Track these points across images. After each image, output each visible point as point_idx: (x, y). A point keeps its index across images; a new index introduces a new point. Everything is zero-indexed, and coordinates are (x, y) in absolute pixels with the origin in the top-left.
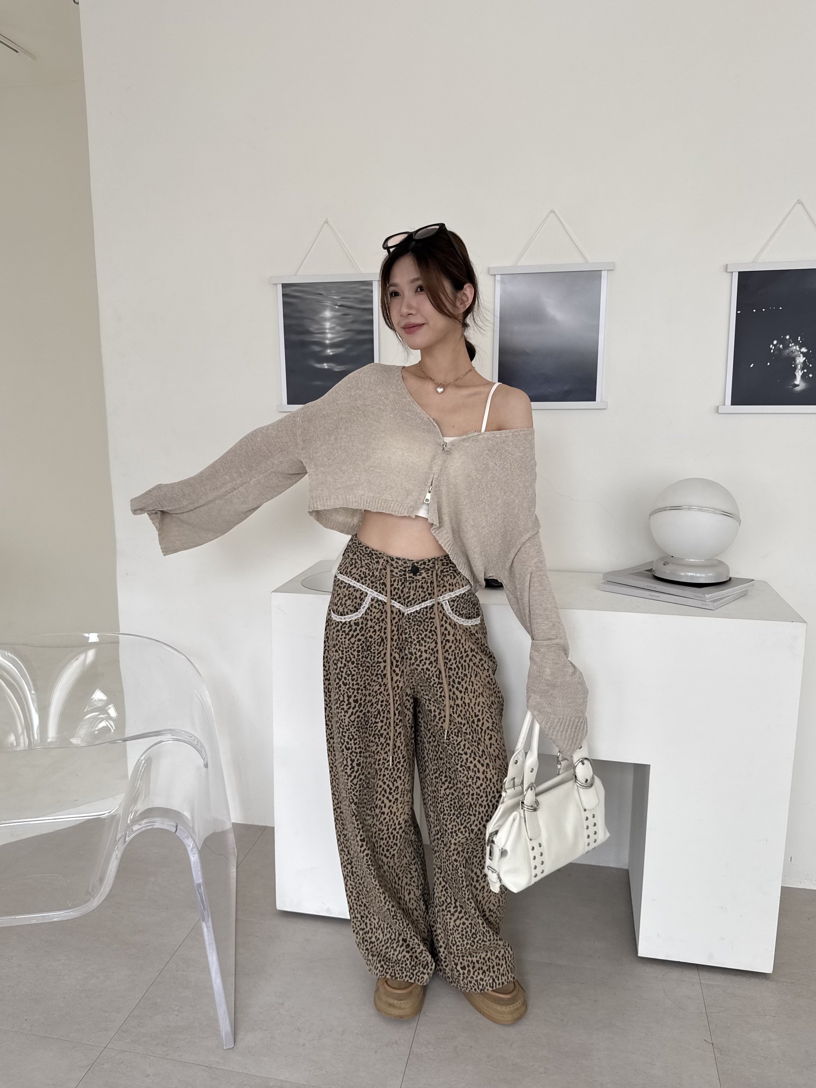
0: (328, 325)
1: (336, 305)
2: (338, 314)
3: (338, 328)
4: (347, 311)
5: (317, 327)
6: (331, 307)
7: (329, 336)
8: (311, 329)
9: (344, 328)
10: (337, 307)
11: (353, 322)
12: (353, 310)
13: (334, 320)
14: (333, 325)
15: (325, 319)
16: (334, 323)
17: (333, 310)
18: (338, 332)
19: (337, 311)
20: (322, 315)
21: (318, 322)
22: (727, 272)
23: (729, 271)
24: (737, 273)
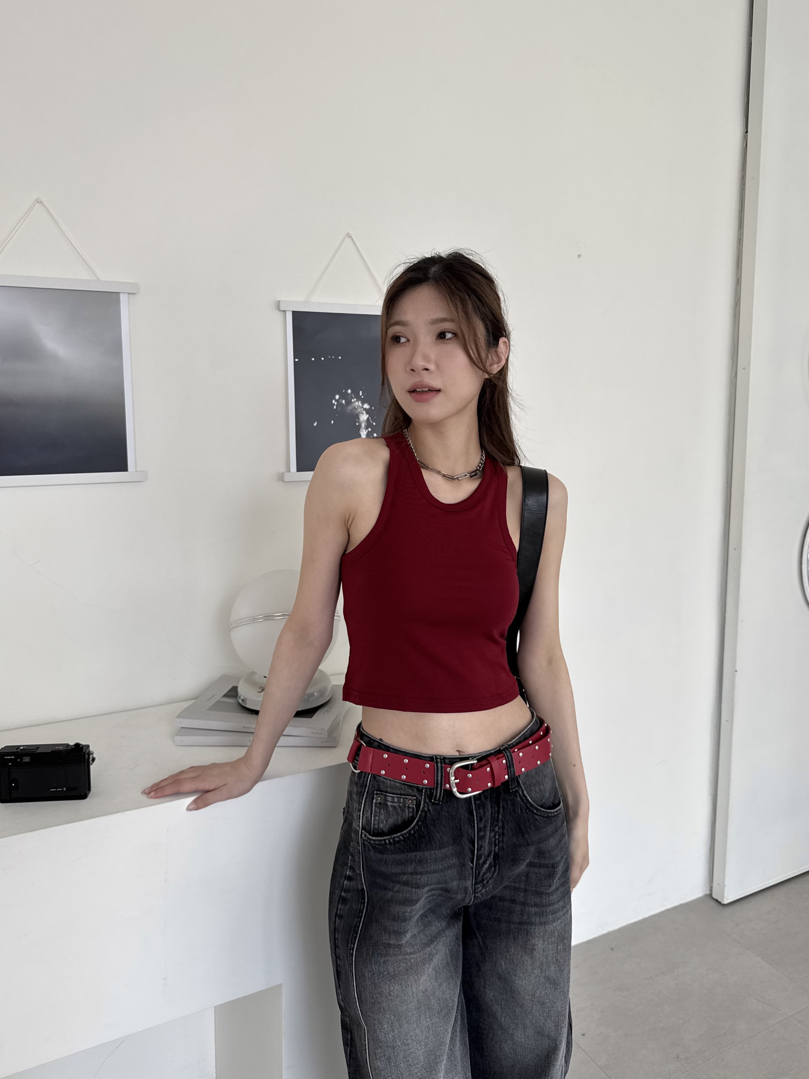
22: (279, 310)
23: (281, 309)
24: (291, 313)
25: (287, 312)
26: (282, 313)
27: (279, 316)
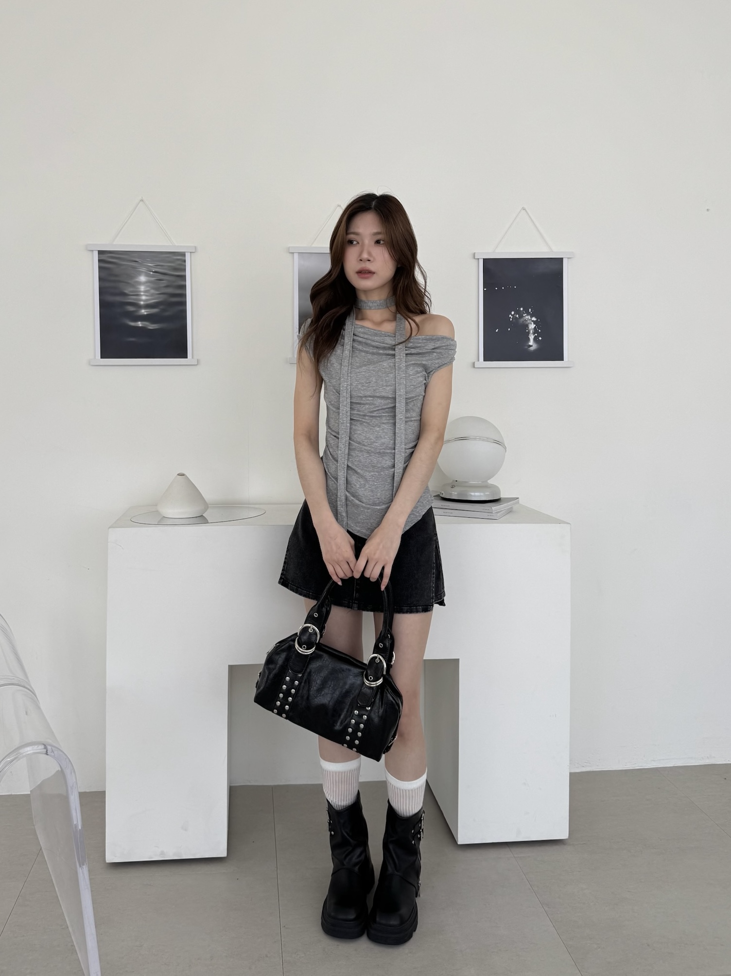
0: (142, 288)
1: (151, 271)
2: (153, 279)
3: (153, 291)
4: (161, 277)
5: (132, 289)
6: (146, 273)
7: (144, 298)
8: (126, 291)
9: (158, 291)
10: (151, 273)
11: (167, 286)
12: (167, 276)
13: (148, 284)
14: (148, 289)
15: (140, 283)
16: (148, 286)
17: (147, 275)
18: (152, 295)
19: (152, 276)
20: (137, 280)
21: (133, 286)
22: (474, 258)
23: (476, 258)
24: (482, 260)
25: (480, 260)
26: (477, 260)
27: (475, 262)
